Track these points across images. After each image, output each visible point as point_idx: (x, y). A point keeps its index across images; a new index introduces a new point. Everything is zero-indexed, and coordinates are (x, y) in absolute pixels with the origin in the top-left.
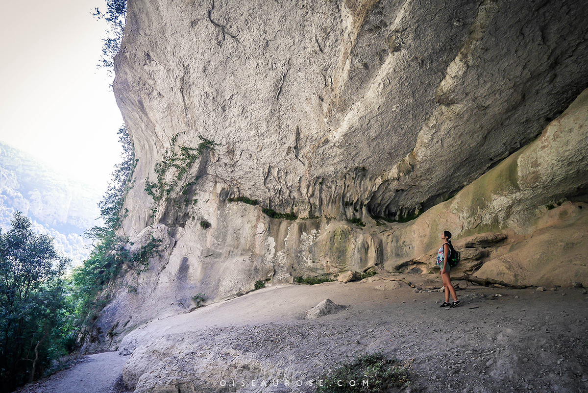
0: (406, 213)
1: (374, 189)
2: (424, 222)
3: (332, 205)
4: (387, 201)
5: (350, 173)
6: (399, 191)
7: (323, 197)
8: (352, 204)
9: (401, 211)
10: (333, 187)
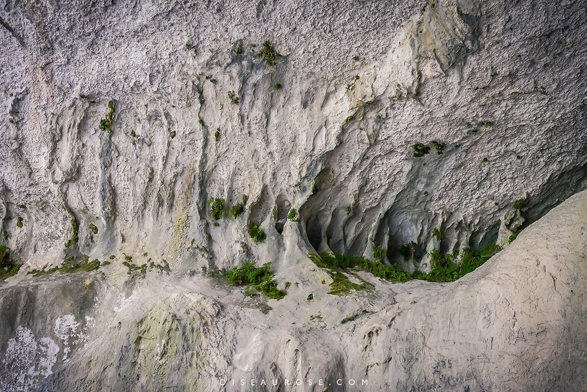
0: (462, 247)
1: (320, 143)
2: (532, 263)
3: (157, 215)
4: (384, 195)
5: (216, 72)
6: (425, 150)
7: (121, 183)
8: (240, 210)
9: (442, 235)
10: (160, 138)
